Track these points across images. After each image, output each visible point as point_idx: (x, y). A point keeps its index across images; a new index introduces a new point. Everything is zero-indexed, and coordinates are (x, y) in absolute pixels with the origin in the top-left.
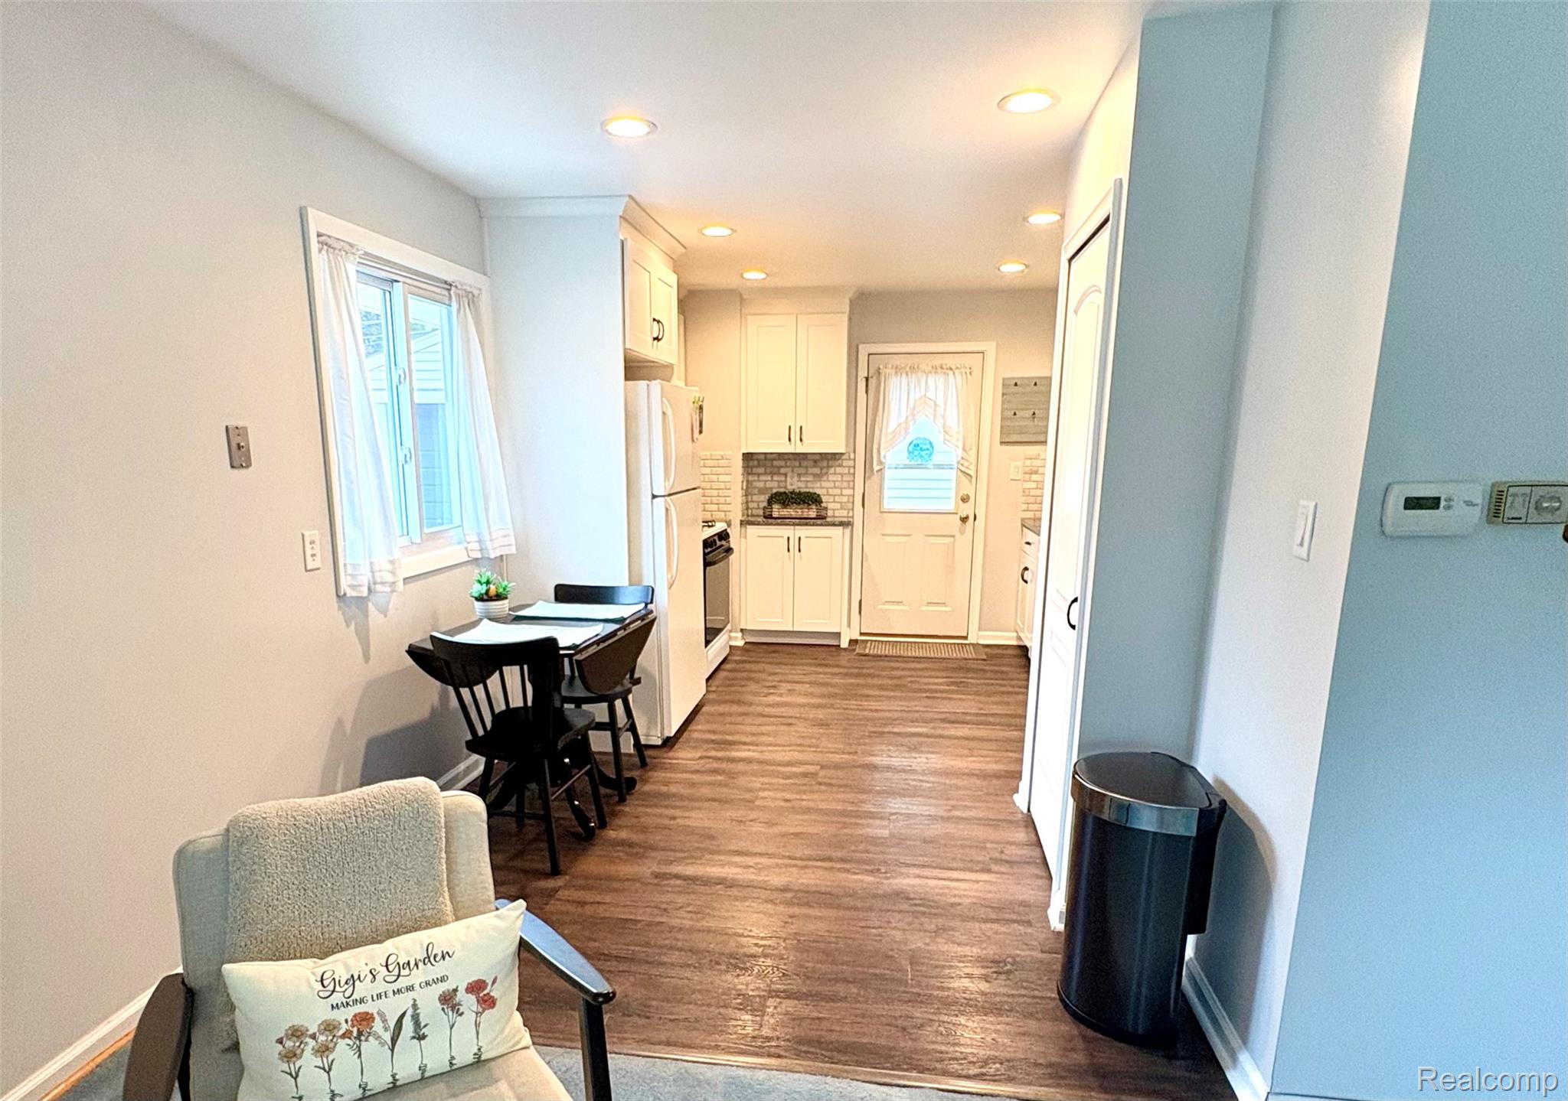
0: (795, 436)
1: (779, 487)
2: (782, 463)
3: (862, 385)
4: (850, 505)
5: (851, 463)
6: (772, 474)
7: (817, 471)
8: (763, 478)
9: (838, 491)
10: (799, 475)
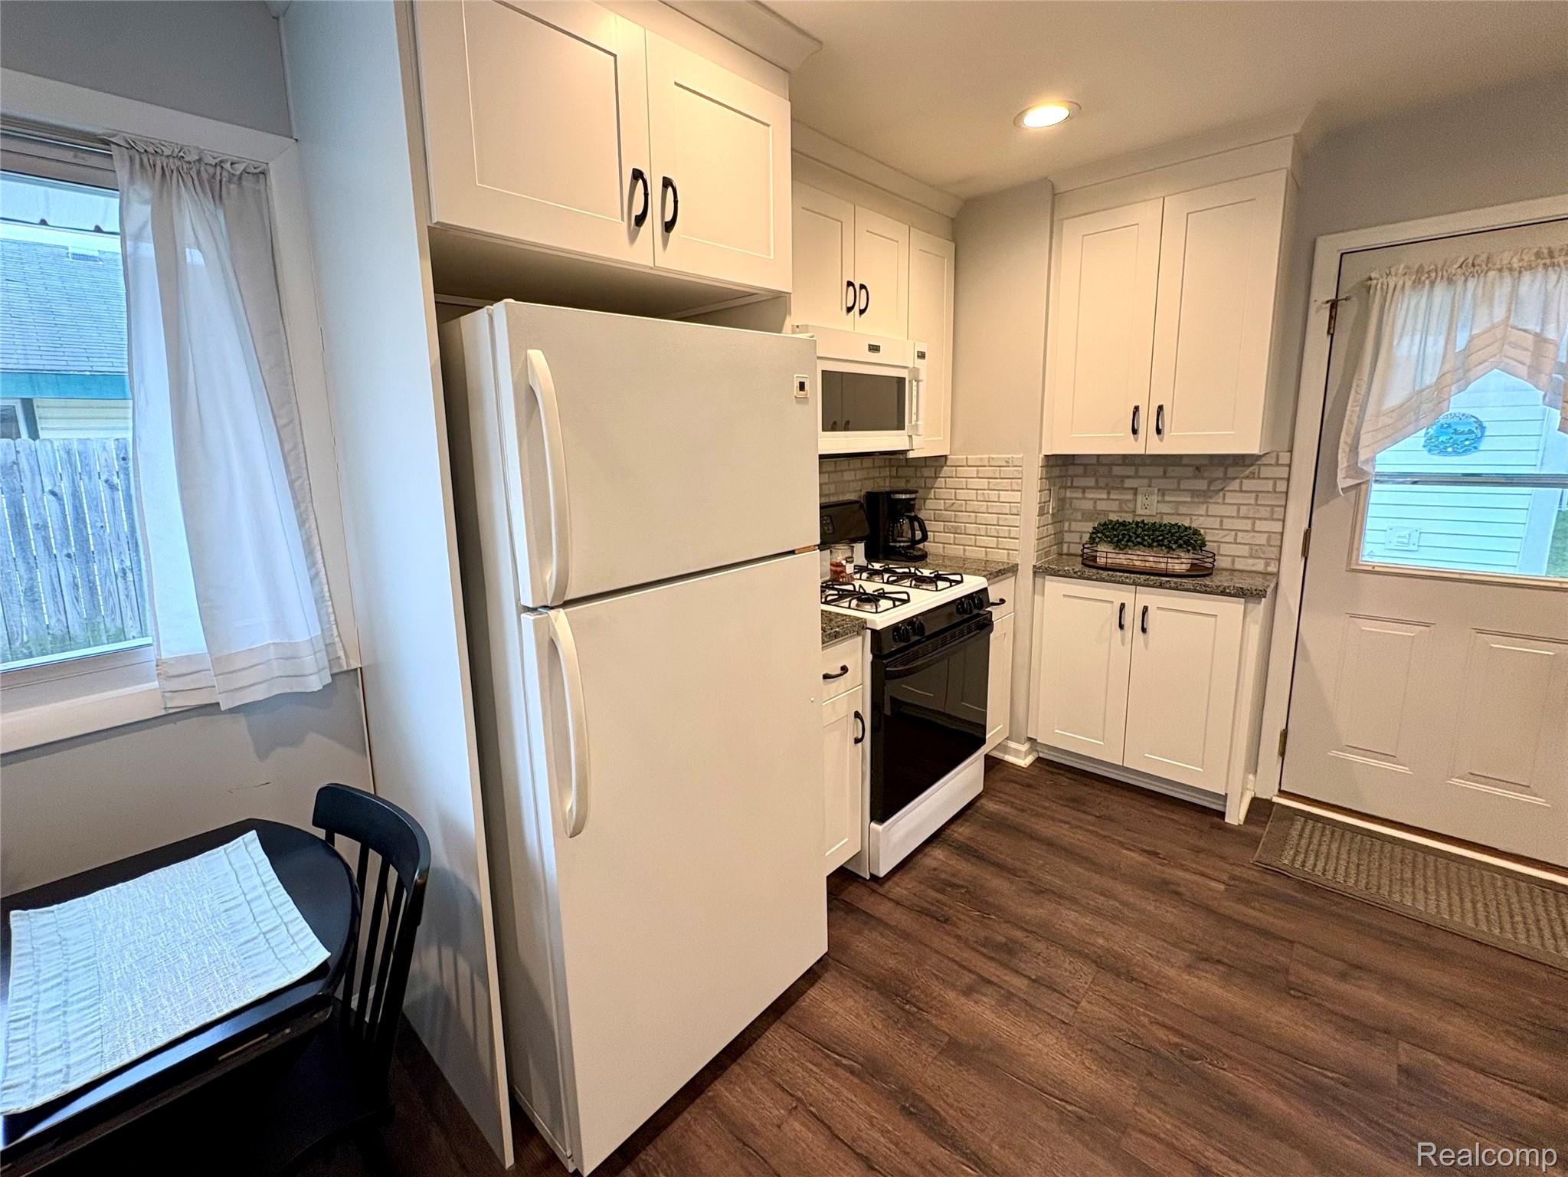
0: (1146, 422)
1: (1121, 511)
2: (1131, 471)
3: (1319, 320)
4: (1273, 552)
5: (1283, 472)
6: (1109, 489)
7: (1202, 485)
8: (1090, 495)
9: (1247, 525)
10: (1162, 492)
